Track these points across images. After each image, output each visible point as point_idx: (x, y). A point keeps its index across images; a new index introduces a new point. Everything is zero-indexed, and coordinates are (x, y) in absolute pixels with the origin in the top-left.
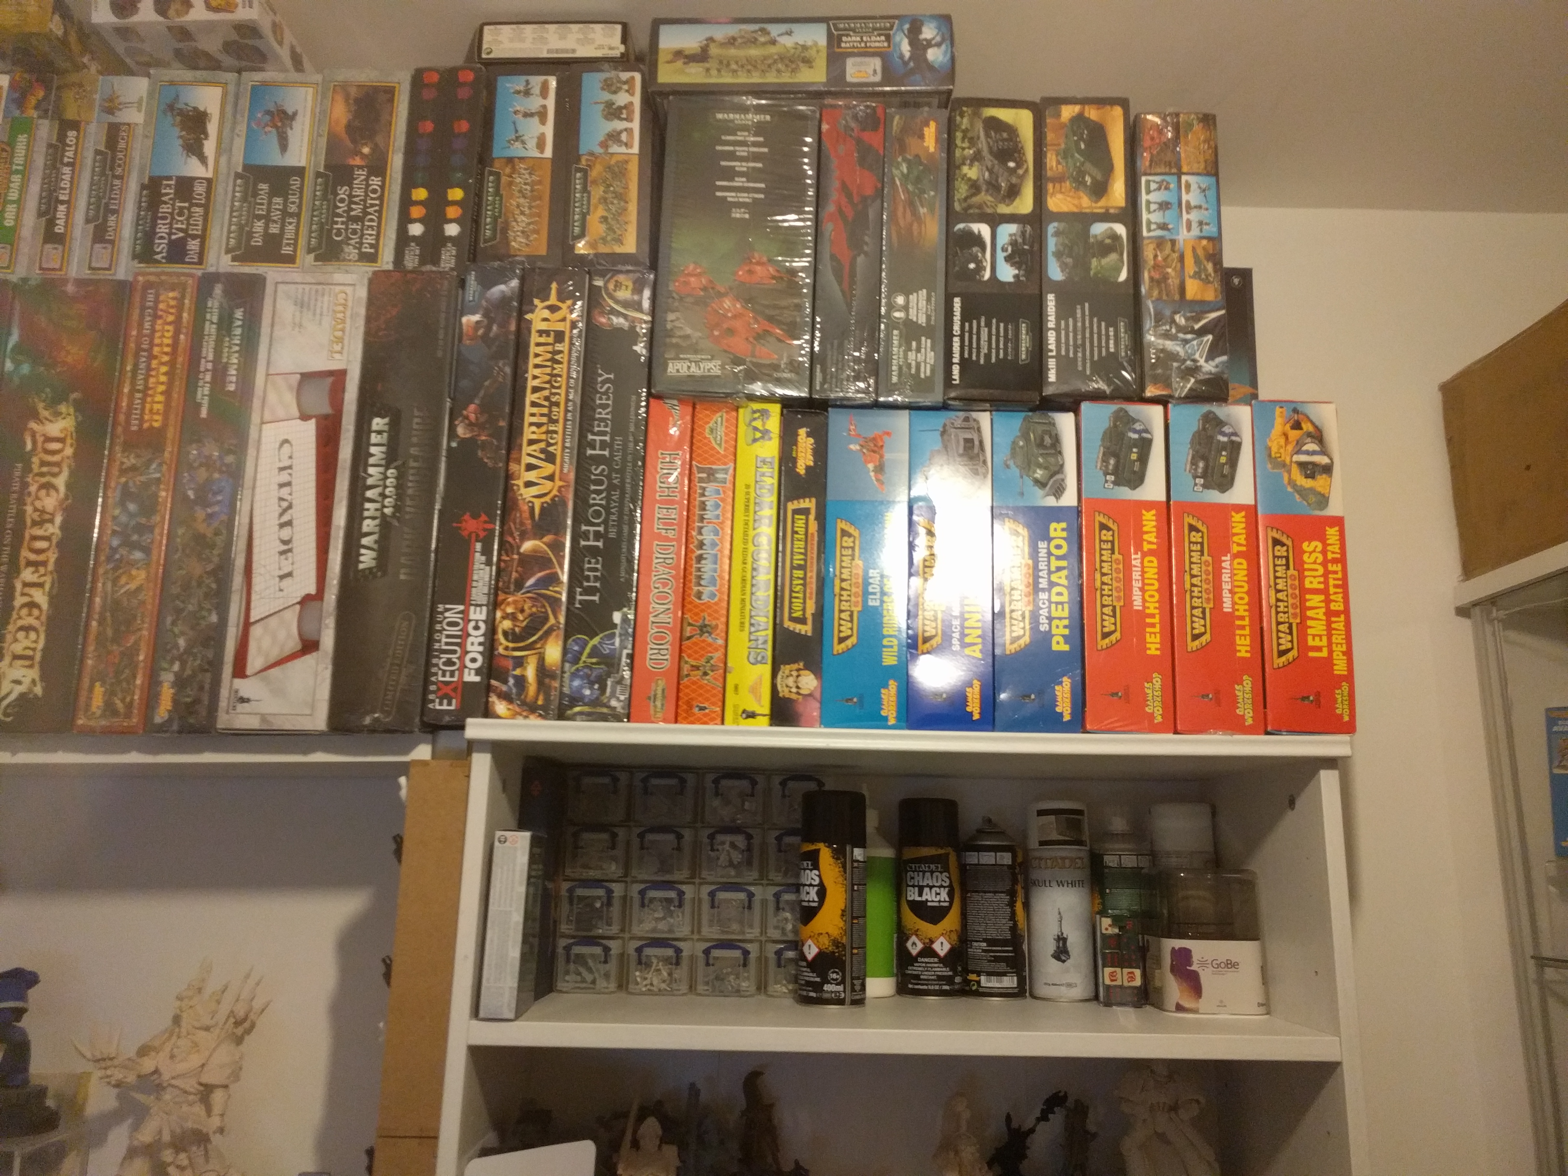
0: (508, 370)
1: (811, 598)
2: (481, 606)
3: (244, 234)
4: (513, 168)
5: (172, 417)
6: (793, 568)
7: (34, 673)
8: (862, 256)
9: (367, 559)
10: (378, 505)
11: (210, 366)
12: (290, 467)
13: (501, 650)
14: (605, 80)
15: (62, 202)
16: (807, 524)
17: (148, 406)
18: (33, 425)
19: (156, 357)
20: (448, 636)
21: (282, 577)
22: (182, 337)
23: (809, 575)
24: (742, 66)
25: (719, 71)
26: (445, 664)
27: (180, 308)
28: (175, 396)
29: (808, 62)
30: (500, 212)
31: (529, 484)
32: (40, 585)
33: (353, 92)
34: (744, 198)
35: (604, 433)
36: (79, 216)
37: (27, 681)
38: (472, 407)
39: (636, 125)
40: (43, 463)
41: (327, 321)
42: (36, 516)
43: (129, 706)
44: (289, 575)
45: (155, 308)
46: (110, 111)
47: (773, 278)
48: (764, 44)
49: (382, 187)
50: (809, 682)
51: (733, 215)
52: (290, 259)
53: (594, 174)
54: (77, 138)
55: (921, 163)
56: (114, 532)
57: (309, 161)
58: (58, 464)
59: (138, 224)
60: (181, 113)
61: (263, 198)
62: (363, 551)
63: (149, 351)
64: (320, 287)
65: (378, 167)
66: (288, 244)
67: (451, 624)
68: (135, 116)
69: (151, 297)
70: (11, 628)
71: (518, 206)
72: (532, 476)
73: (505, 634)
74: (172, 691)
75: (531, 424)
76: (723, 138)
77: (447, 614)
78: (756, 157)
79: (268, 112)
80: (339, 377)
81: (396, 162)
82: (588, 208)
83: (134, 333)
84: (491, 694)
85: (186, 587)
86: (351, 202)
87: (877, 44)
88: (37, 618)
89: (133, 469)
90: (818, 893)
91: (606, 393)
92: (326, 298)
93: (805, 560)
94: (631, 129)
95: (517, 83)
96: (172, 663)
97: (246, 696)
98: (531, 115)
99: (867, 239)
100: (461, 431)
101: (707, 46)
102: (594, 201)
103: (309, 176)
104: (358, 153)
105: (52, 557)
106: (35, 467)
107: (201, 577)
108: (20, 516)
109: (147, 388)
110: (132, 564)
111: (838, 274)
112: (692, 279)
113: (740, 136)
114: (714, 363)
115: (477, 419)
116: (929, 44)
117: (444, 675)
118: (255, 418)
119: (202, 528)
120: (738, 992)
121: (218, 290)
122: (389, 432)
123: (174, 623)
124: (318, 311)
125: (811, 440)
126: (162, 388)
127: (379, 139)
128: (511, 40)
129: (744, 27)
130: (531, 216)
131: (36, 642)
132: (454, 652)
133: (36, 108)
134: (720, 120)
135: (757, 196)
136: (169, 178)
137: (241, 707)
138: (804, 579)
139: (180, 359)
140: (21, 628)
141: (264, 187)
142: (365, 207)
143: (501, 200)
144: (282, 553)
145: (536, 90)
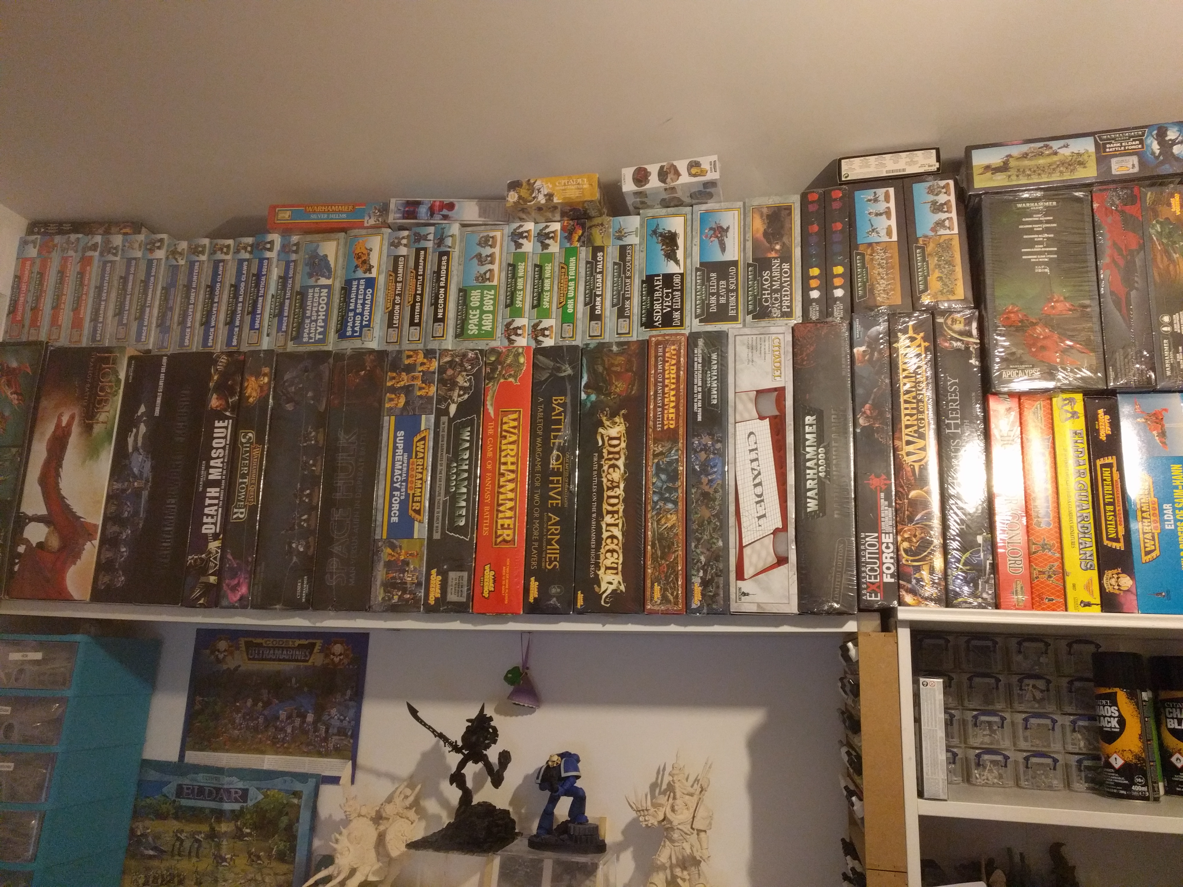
0: (887, 381)
1: (1120, 525)
2: (889, 533)
3: (705, 305)
4: (873, 249)
5: (681, 421)
6: (1105, 504)
7: (619, 578)
8: (1134, 291)
9: (812, 505)
10: (815, 471)
11: (700, 389)
12: (756, 449)
13: (904, 561)
14: (929, 187)
15: (599, 296)
16: (1111, 473)
17: (666, 416)
18: (601, 430)
19: (667, 386)
20: (869, 553)
21: (759, 518)
22: (682, 373)
23: (1117, 509)
24: (1034, 171)
25: (1017, 176)
26: (870, 570)
27: (678, 355)
28: (681, 409)
29: (1082, 164)
30: (867, 279)
31: (908, 454)
32: (617, 525)
33: (765, 211)
34: (1044, 258)
35: (956, 419)
36: (608, 303)
37: (615, 583)
38: (867, 406)
39: (954, 215)
40: (610, 453)
41: (769, 357)
42: (609, 484)
43: (677, 597)
44: (764, 516)
45: (664, 356)
46: (620, 238)
47: (1070, 310)
48: (1049, 155)
49: (791, 269)
50: (1126, 582)
51: (1037, 271)
52: (735, 319)
53: (929, 249)
54: (603, 256)
55: (1171, 223)
56: (654, 492)
57: (740, 256)
58: (618, 453)
59: (642, 305)
60: (661, 235)
61: (714, 282)
62: (808, 500)
63: (663, 382)
64: (762, 336)
65: (786, 257)
66: (732, 309)
67: (870, 545)
68: (633, 240)
69: (660, 350)
70: (603, 551)
71: (879, 274)
72: (910, 448)
73: (906, 551)
74: (700, 588)
75: (906, 415)
76: (1024, 220)
77: (867, 539)
78: (1047, 230)
79: (711, 229)
80: (780, 391)
81: (797, 252)
82: (928, 272)
83: (653, 372)
84: (901, 590)
85: (701, 525)
86: (772, 281)
87: (1133, 147)
88: (617, 545)
89: (661, 453)
90: (1118, 722)
91: (954, 392)
92: (767, 343)
93: (1114, 499)
94: (951, 218)
95: (869, 194)
96: (698, 571)
97: (746, 592)
98: (881, 214)
99: (1136, 279)
100: (861, 421)
101: (1008, 160)
102: (931, 267)
103: (741, 265)
104: (773, 249)
105: (621, 508)
106: (605, 455)
107: (709, 518)
108: (600, 483)
109: (664, 405)
110: (668, 511)
111: (1117, 304)
112: (1012, 315)
113: (1036, 218)
114: (1035, 370)
115: (871, 413)
116: (1174, 142)
117: (870, 579)
118: (731, 420)
119: (706, 488)
120: (1050, 787)
121: (701, 342)
122: (817, 424)
123: (696, 547)
124: (763, 352)
125: (1108, 417)
126: (673, 404)
127: (785, 239)
128: (861, 167)
129: (1032, 145)
130: (888, 280)
131: (617, 559)
132: (875, 563)
133: (578, 241)
134: (1020, 208)
135: (1052, 256)
136: (658, 275)
137: (743, 598)
138: (1114, 511)
139: (682, 387)
140: (608, 551)
141: (714, 275)
142: (781, 283)
143: (867, 271)
144: (757, 503)
145: (882, 198)
